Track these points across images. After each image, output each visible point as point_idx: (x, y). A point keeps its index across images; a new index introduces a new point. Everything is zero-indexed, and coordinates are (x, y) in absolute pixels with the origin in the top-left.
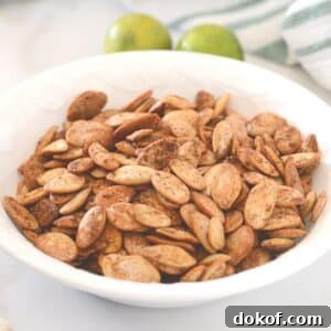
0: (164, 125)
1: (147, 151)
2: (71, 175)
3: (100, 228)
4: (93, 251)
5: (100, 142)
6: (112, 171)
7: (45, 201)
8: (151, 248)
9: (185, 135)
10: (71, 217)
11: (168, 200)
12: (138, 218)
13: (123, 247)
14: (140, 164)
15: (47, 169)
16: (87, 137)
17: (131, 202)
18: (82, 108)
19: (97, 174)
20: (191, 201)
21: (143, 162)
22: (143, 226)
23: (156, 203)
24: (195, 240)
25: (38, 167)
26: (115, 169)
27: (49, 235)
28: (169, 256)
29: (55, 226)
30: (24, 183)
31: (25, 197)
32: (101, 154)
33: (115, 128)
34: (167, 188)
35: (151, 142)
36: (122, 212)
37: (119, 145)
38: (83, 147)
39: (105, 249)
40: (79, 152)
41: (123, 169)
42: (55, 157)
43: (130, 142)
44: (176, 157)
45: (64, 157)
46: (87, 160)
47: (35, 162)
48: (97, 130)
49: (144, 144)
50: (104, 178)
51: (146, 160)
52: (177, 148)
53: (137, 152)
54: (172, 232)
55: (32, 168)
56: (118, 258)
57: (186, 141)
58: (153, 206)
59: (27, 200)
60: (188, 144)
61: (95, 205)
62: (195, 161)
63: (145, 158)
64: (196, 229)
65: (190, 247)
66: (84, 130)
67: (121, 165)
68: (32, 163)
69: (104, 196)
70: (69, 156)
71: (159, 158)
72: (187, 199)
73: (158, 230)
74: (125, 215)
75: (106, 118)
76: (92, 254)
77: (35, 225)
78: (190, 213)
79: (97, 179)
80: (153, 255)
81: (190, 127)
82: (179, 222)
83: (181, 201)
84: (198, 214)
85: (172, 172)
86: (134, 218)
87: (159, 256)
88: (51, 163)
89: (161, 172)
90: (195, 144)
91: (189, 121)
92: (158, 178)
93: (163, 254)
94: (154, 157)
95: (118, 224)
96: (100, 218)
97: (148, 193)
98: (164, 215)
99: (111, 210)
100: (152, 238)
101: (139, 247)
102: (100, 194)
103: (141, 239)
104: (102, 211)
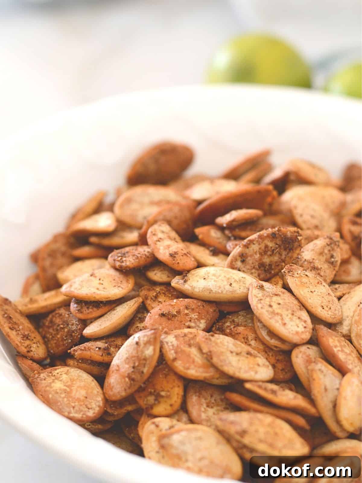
0: (284, 207)
1: (247, 246)
2: (112, 272)
3: (147, 370)
4: (130, 408)
5: (169, 223)
6: (183, 273)
7: (62, 311)
8: (232, 416)
9: (316, 227)
10: (101, 344)
11: (272, 334)
12: (215, 360)
13: (184, 408)
14: (232, 266)
15: (77, 259)
16: (151, 211)
17: (208, 330)
18: (152, 167)
19: (157, 275)
20: (314, 341)
21: (239, 264)
22: (223, 374)
23: (251, 336)
24: (313, 410)
25: (64, 254)
26: (189, 271)
27: (60, 370)
28: (261, 435)
29: (71, 356)
30: (37, 277)
31: (32, 301)
32: (167, 242)
33: (199, 202)
34: (274, 313)
35: (255, 231)
36: (190, 346)
37: (200, 231)
38: (140, 228)
39: (152, 407)
40: (133, 236)
41: (202, 271)
42: (93, 239)
43: (221, 228)
44: (296, 261)
45: (106, 242)
46: (143, 250)
47: (60, 246)
48: (168, 202)
49: (243, 234)
50: (168, 284)
51: (243, 261)
52: (300, 246)
53: (230, 245)
54: (274, 392)
55: (52, 254)
56: (171, 427)
57: (317, 237)
58: (246, 341)
59: (34, 307)
60: (320, 243)
61: (145, 328)
62: (329, 273)
63: (243, 257)
64: (317, 391)
65: (301, 421)
66: (146, 200)
67: (200, 265)
68: (55, 246)
69: (163, 315)
70: (115, 241)
71: (267, 260)
72: (307, 336)
73: (248, 386)
74: (194, 351)
75: (188, 186)
76: (129, 413)
77: (39, 351)
78: (309, 361)
79: (155, 283)
80: (232, 430)
81: (326, 215)
82: (288, 376)
83: (296, 339)
84: (322, 366)
85: (286, 287)
86: (209, 358)
87: (243, 433)
88: (85, 250)
89: (266, 285)
90: (332, 243)
91: (327, 206)
92: (260, 294)
93: (252, 429)
94: (257, 256)
95: (179, 366)
96: (149, 351)
97: (240, 319)
98: (261, 360)
99: (170, 340)
100: (236, 398)
101: (211, 411)
102: (156, 310)
103: (217, 396)
104: (154, 340)
